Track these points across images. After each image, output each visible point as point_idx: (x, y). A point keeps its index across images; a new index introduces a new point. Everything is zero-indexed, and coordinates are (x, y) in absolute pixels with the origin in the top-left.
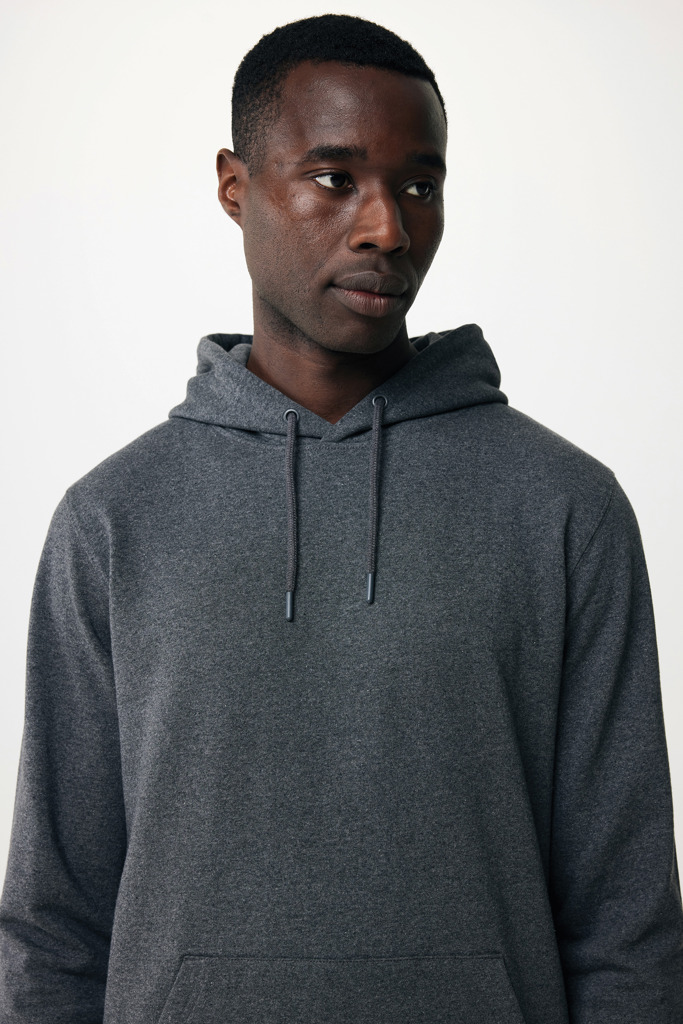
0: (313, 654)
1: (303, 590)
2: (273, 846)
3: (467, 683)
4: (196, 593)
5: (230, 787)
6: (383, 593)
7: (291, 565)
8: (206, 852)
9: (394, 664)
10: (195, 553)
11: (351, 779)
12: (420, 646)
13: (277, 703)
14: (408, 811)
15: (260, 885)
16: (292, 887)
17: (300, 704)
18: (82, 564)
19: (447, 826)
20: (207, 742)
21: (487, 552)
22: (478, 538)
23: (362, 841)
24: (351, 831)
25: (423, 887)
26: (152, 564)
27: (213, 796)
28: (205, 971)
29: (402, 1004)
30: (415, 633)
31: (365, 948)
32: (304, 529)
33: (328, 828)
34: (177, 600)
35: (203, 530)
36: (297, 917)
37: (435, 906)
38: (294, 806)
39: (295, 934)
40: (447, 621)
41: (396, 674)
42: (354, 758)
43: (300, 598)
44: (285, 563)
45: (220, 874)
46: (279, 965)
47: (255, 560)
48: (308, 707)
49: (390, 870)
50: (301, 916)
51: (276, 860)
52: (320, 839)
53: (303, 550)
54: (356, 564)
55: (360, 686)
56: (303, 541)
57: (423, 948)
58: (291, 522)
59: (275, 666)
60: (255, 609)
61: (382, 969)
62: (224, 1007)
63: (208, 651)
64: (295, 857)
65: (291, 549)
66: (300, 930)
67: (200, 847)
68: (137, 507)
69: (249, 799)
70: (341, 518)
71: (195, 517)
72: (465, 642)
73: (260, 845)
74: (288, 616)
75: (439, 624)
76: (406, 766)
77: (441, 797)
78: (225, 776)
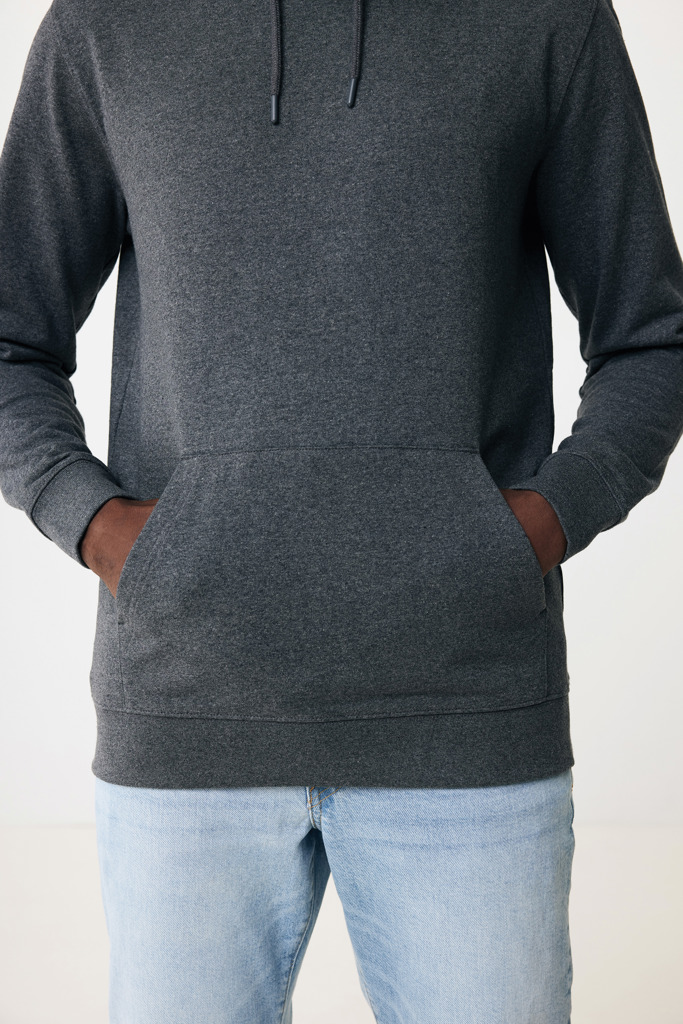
0: (298, 151)
1: (288, 91)
2: (259, 338)
3: (451, 178)
4: (182, 97)
5: (218, 283)
6: (365, 90)
7: (275, 70)
8: (196, 349)
9: (380, 158)
10: (181, 59)
11: (335, 270)
12: (405, 141)
13: (262, 199)
14: (392, 302)
15: (247, 378)
16: (278, 377)
17: (286, 199)
18: (62, 74)
19: (429, 317)
20: (195, 240)
21: (472, 53)
22: (463, 40)
23: (347, 330)
24: (336, 320)
25: (407, 378)
26: (137, 70)
27: (203, 292)
28: (198, 468)
29: (388, 491)
30: (400, 127)
31: (349, 435)
32: (288, 34)
33: (313, 318)
34: (164, 104)
35: (188, 36)
36: (283, 407)
37: (418, 397)
38: (280, 298)
39: (282, 422)
40: (431, 117)
41: (381, 167)
42: (339, 250)
43: (286, 98)
44: (269, 65)
45: (210, 370)
46: (267, 455)
47: (240, 64)
48: (294, 202)
49: (374, 359)
50: (288, 406)
51: (263, 353)
52: (306, 330)
53: (287, 54)
54: (341, 65)
55: (346, 180)
56: (288, 44)
57: (406, 437)
58: (274, 29)
59: (260, 163)
60: (240, 109)
61: (367, 455)
62: (212, 501)
63: (194, 150)
64: (281, 348)
65: (275, 54)
66: (285, 419)
67: (191, 344)
68: (120, 15)
69: (237, 294)
70: (325, 23)
71: (179, 25)
72: (450, 137)
73: (247, 338)
74: (274, 118)
75: (424, 120)
76: (390, 258)
77: (424, 289)
78: (213, 273)
